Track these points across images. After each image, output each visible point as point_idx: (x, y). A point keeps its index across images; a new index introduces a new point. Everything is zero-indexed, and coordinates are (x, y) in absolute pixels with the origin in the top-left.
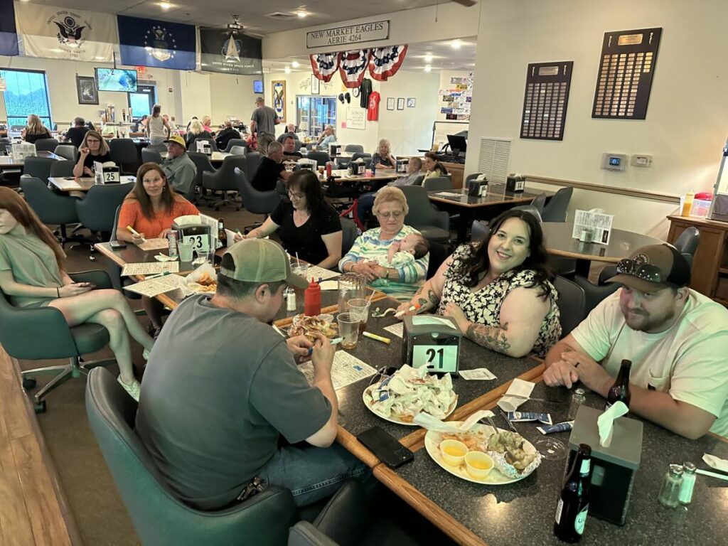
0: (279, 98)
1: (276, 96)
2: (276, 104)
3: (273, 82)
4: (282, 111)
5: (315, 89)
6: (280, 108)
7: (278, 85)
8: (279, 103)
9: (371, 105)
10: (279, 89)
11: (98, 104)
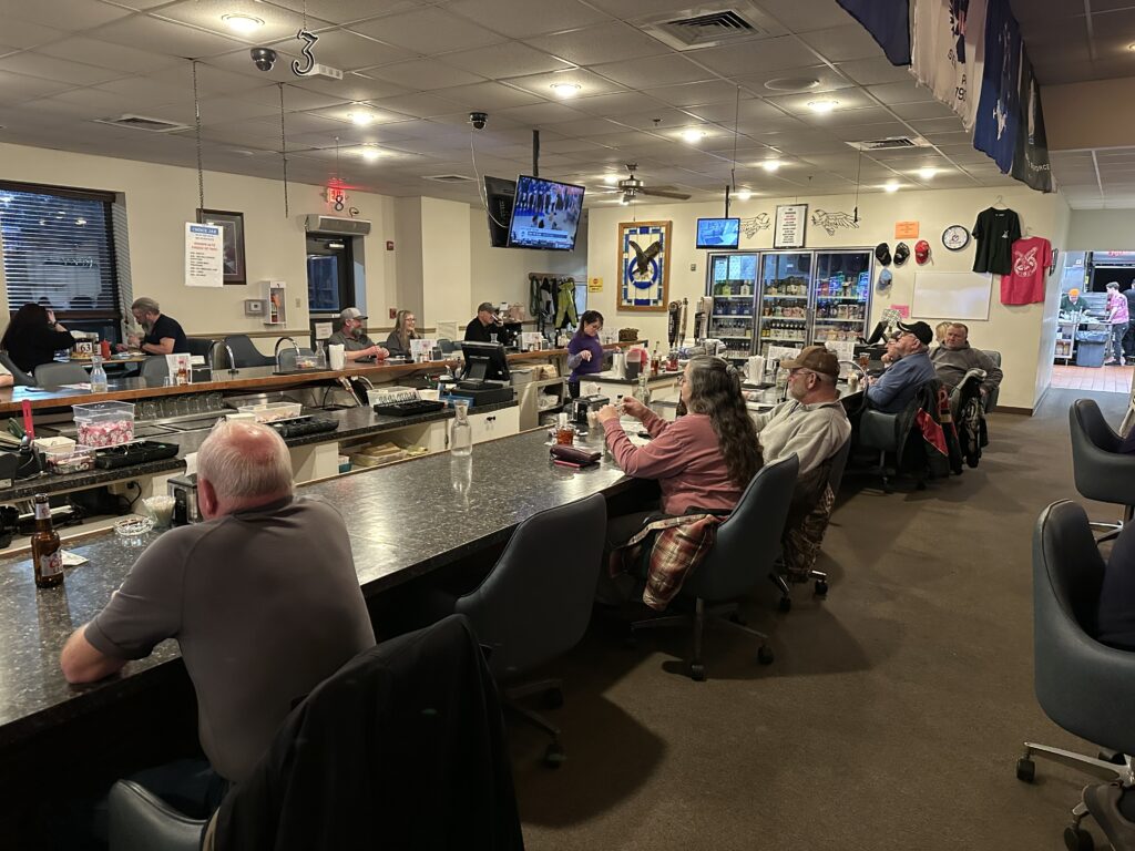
0: (643, 260)
1: (632, 254)
2: (630, 274)
3: (623, 226)
4: (655, 288)
5: (789, 235)
6: (647, 280)
7: (644, 230)
8: (643, 269)
9: (1017, 269)
10: (645, 242)
11: (245, 283)
